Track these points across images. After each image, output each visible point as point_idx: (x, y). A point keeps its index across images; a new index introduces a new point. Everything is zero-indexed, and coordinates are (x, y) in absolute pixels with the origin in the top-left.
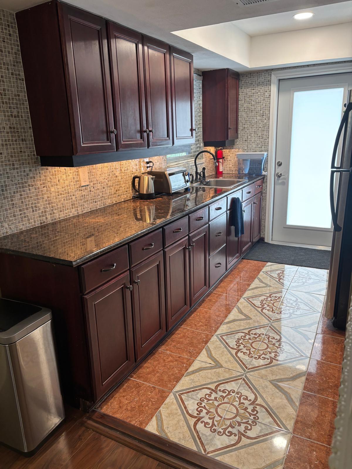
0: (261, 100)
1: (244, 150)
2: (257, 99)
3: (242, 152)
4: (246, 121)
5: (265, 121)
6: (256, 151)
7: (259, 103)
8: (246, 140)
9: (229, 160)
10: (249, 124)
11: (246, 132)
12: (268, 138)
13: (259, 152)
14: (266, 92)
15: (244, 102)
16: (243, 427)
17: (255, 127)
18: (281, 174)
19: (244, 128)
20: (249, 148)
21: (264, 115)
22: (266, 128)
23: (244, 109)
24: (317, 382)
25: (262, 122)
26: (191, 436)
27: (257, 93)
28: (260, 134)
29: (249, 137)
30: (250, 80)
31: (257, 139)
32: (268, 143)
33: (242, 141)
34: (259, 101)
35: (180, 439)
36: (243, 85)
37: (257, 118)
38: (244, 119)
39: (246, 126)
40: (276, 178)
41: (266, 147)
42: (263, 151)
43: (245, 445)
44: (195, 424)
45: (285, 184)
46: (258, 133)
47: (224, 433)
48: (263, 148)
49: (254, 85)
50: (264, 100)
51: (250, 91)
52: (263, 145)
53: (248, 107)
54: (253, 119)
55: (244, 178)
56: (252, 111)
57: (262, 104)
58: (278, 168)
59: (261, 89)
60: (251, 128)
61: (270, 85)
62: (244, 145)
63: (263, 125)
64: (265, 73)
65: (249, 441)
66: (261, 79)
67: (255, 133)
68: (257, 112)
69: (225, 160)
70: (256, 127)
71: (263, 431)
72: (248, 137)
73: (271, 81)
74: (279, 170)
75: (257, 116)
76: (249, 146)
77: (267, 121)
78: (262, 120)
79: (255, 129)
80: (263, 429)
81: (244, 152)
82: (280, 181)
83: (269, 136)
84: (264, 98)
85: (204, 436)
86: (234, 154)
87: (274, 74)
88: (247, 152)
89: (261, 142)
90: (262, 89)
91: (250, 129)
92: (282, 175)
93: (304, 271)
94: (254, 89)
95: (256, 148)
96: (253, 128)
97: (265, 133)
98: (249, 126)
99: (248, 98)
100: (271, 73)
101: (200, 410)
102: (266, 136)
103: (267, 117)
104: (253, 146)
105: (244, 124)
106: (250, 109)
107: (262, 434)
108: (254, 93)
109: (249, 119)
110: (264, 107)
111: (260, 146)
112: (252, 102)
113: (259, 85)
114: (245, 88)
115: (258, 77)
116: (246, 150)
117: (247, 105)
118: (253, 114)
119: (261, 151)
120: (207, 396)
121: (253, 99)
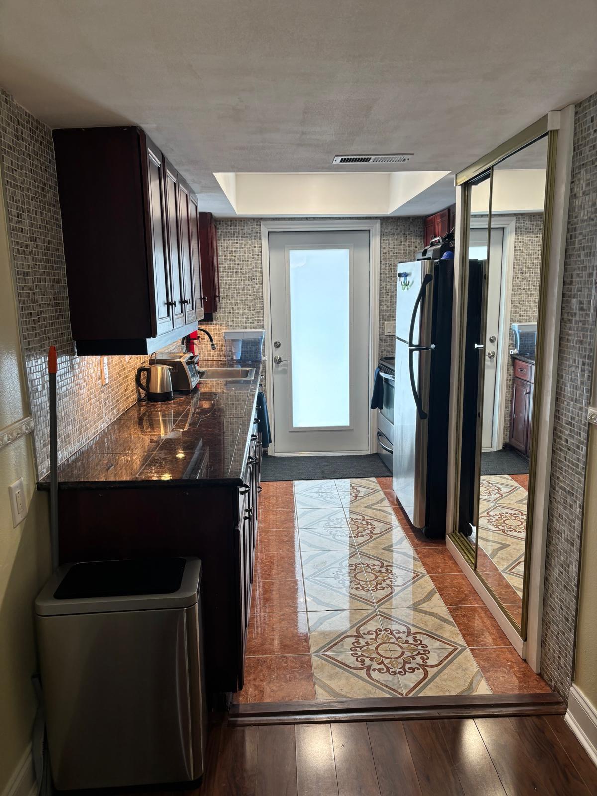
0: (248, 258)
1: (229, 327)
2: (243, 255)
3: (226, 329)
4: (229, 285)
5: (257, 287)
6: (246, 328)
7: (246, 261)
8: (230, 313)
9: (206, 341)
10: (234, 290)
11: (230, 301)
12: (263, 310)
13: (251, 328)
14: (255, 247)
15: (225, 259)
16: (418, 658)
17: (242, 295)
18: (280, 359)
19: (227, 295)
20: (236, 324)
21: (254, 279)
22: (258, 295)
23: (225, 269)
24: (452, 594)
25: (252, 287)
26: (374, 688)
27: (242, 248)
28: (250, 304)
29: (235, 308)
30: (231, 229)
31: (246, 311)
32: (263, 317)
33: (225, 313)
34: (245, 258)
35: (365, 694)
36: (221, 235)
37: (244, 282)
38: (226, 283)
39: (229, 293)
40: (274, 364)
41: (261, 322)
42: (256, 328)
43: (435, 674)
44: (369, 675)
45: (287, 373)
46: (247, 303)
47: (406, 671)
48: (256, 324)
49: (237, 237)
50: (253, 258)
51: (232, 245)
52: (255, 320)
53: (230, 266)
54: (239, 282)
55: (235, 366)
56: (236, 272)
57: (251, 264)
58: (275, 351)
59: (248, 243)
60: (237, 295)
61: (261, 239)
62: (228, 319)
63: (255, 292)
64: (251, 223)
65: (436, 669)
66: (247, 229)
67: (243, 303)
68: (243, 274)
69: (200, 342)
70: (244, 295)
71: (440, 655)
72: (233, 308)
73: (260, 233)
74: (278, 353)
75: (244, 280)
76: (236, 321)
77: (259, 286)
78: (252, 285)
79: (242, 298)
80: (439, 654)
81: (229, 329)
82: (280, 369)
83: (263, 307)
84: (253, 255)
85: (388, 682)
86: (214, 332)
87: (264, 225)
88: (234, 329)
89: (253, 315)
90: (250, 243)
91: (236, 297)
92: (282, 360)
93: (344, 484)
94: (237, 243)
95: (246, 323)
96: (240, 295)
97: (257, 303)
98: (234, 293)
99: (230, 253)
100: (260, 223)
101: (361, 659)
102: (259, 307)
103: (259, 282)
104: (241, 321)
105: (227, 290)
106: (233, 269)
107: (443, 658)
108: (237, 248)
109: (233, 283)
110: (253, 268)
111: (251, 320)
112: (236, 260)
113: (245, 237)
114: (224, 240)
115: (242, 226)
116: (231, 326)
117: (229, 263)
118: (239, 277)
119: (253, 328)
120: (355, 644)
121: (237, 255)
